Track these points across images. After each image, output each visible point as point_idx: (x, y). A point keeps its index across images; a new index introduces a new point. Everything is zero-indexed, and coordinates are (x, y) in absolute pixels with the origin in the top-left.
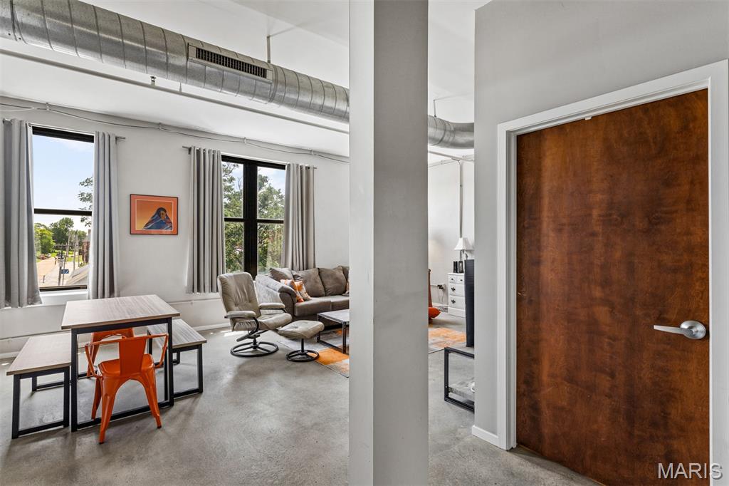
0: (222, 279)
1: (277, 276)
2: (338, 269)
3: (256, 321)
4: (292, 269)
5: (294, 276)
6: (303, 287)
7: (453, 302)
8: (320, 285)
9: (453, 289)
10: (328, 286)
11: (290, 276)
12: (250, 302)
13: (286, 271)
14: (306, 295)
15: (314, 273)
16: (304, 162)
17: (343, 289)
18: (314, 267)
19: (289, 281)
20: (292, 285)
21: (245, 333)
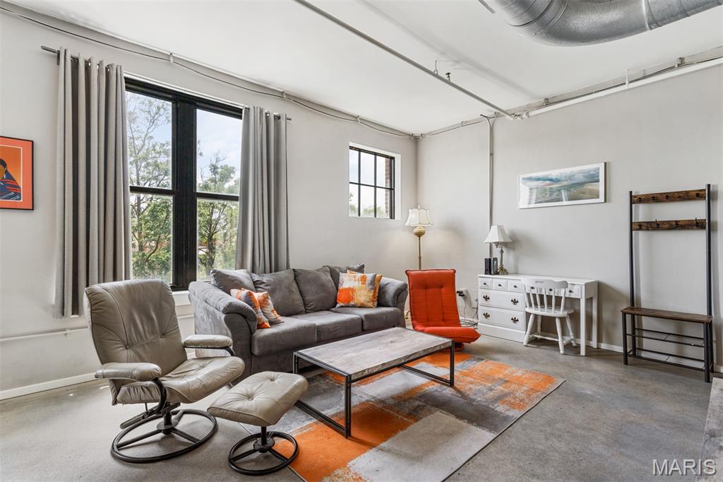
0: (93, 296)
1: (225, 283)
2: (324, 269)
3: (160, 386)
4: (253, 271)
5: (255, 283)
6: (270, 302)
7: (487, 316)
8: (297, 296)
9: (486, 298)
10: (308, 298)
11: (248, 282)
12: (163, 334)
13: (241, 274)
14: (274, 315)
15: (286, 278)
16: (273, 108)
17: (331, 301)
18: (288, 267)
19: (244, 292)
20: (249, 299)
21: (138, 409)
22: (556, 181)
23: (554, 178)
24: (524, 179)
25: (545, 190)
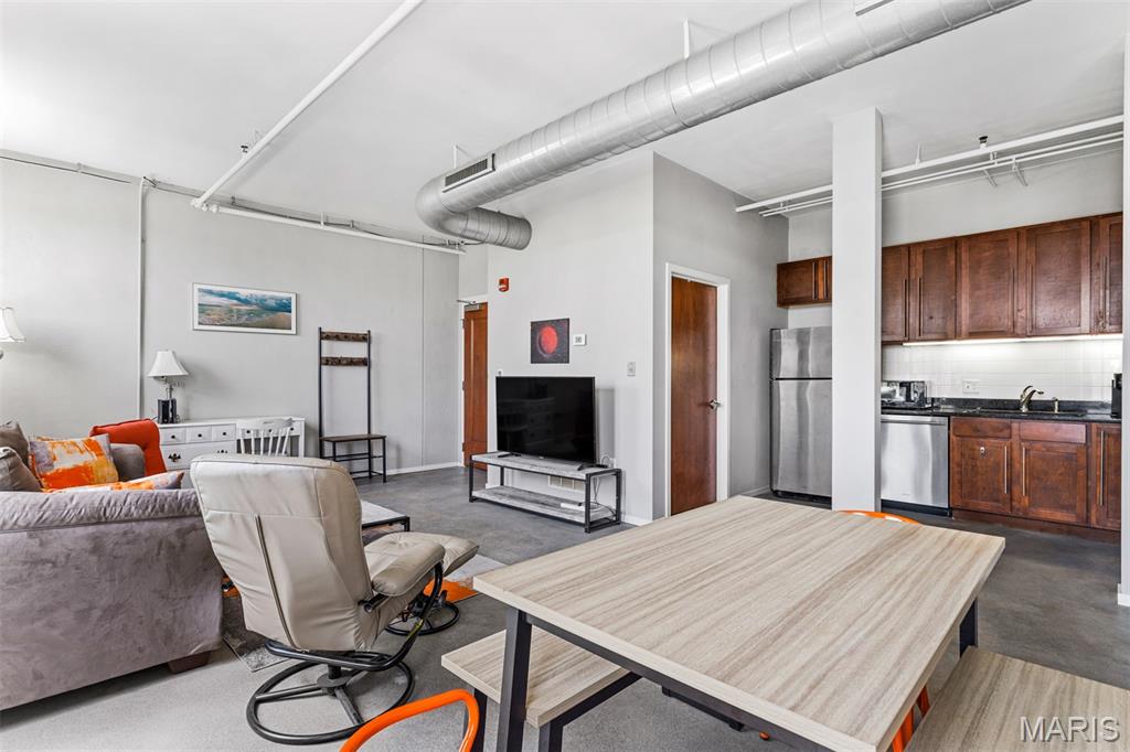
9: (175, 458)
22: (246, 302)
23: (243, 298)
24: (200, 290)
25: (231, 311)
